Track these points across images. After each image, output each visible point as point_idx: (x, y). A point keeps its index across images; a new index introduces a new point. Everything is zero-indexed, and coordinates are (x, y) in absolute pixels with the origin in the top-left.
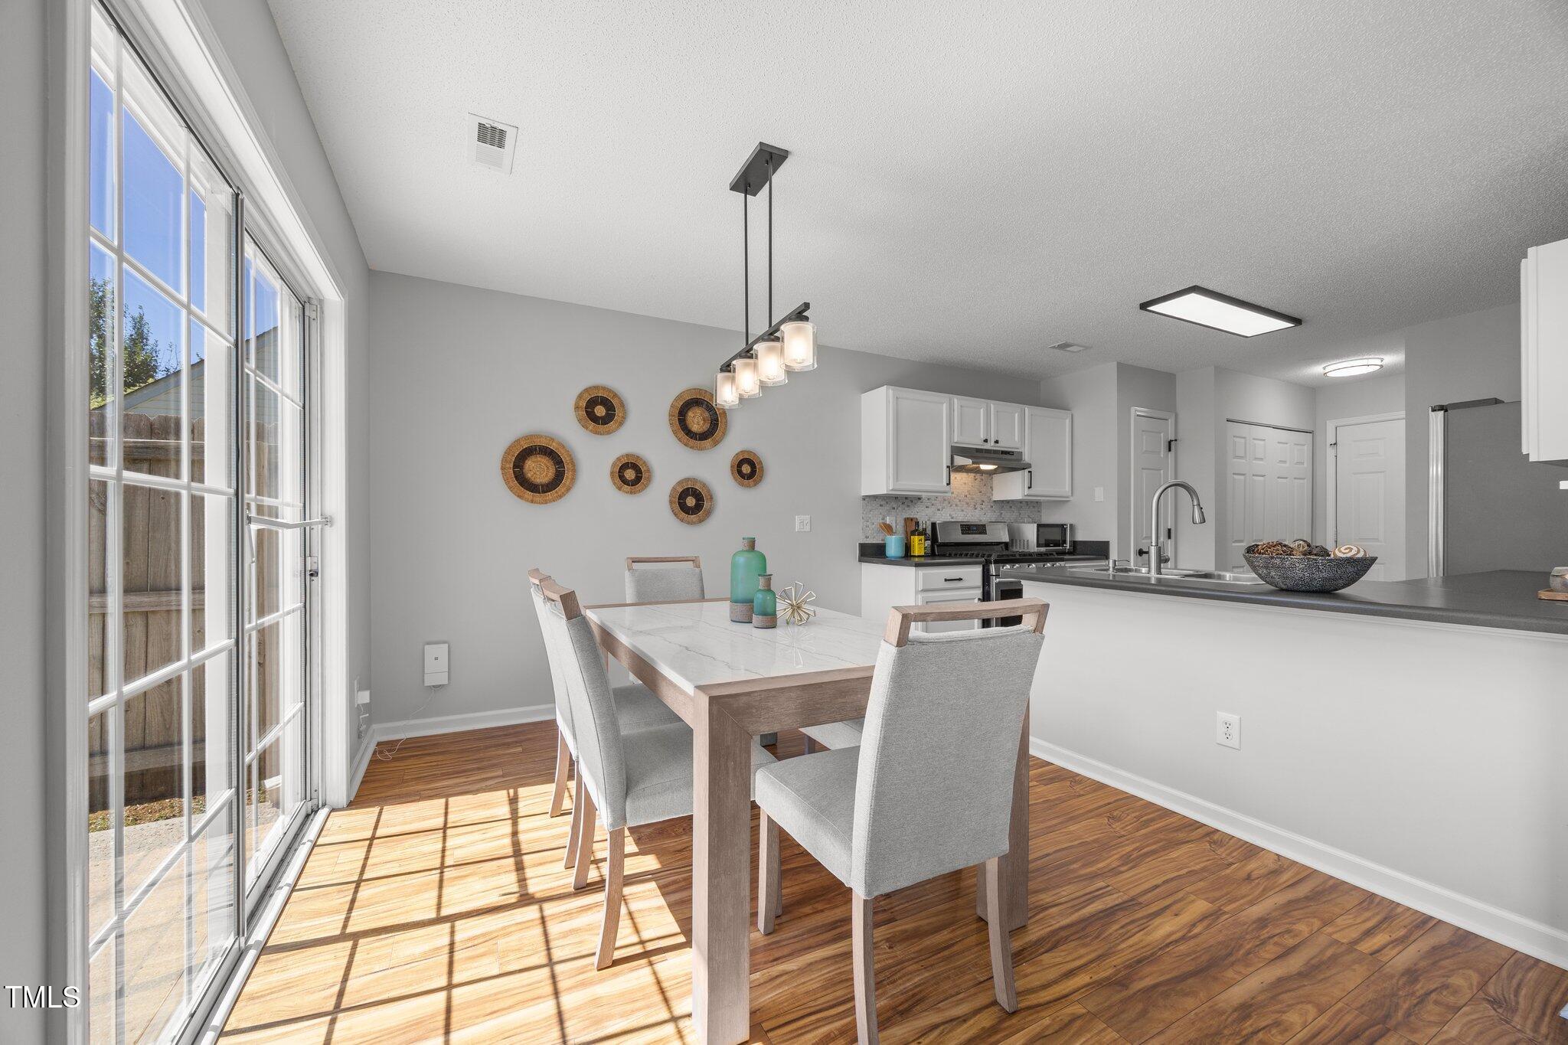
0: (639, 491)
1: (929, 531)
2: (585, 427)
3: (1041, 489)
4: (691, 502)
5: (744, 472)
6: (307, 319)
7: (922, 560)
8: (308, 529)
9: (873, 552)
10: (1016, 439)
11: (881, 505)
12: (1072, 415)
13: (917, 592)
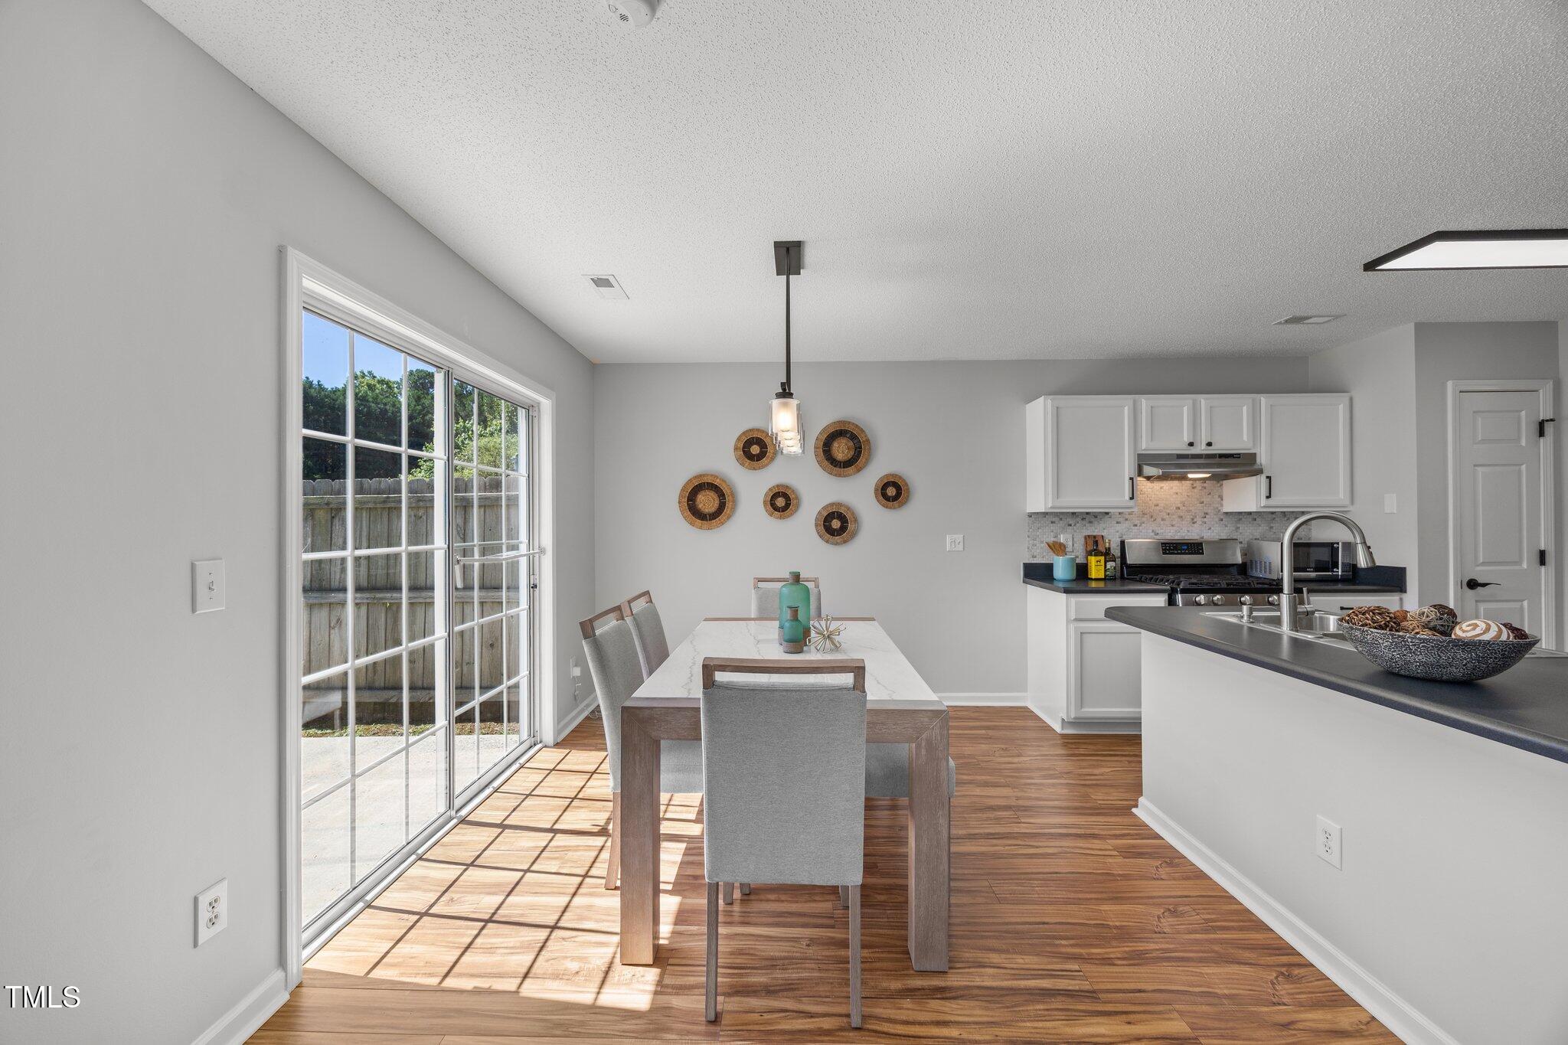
0: (789, 516)
1: (1116, 552)
2: (742, 464)
3: (1284, 499)
4: (836, 524)
5: (889, 494)
6: (530, 417)
7: (1101, 585)
8: (531, 556)
9: (1038, 574)
10: (1245, 438)
11: (1052, 522)
12: (1351, 399)
13: (1068, 621)
